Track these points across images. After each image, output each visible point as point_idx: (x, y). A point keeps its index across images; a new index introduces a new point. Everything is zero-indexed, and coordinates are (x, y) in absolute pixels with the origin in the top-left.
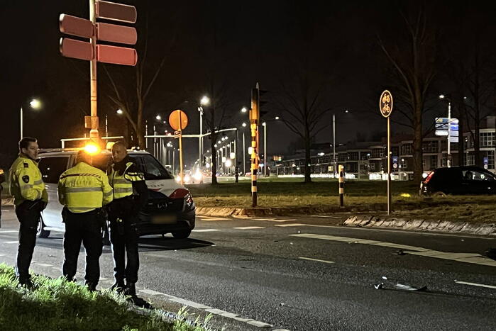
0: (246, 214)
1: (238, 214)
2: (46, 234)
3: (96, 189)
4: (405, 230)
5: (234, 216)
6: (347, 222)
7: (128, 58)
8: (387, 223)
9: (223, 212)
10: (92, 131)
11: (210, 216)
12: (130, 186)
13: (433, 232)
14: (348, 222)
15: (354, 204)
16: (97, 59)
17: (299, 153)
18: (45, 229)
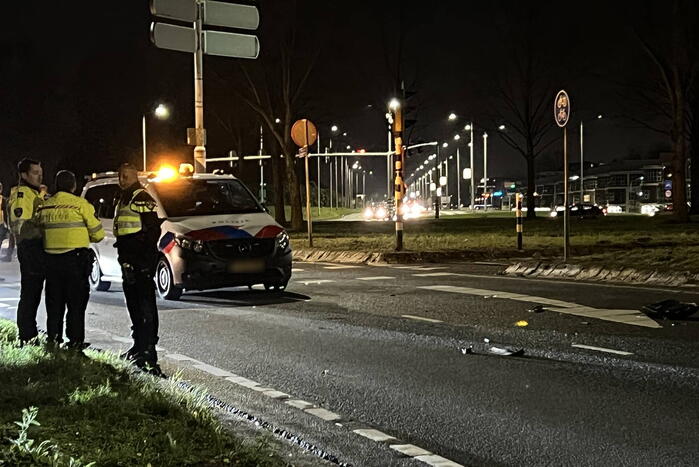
0: (385, 260)
1: (374, 261)
2: (105, 286)
3: (79, 225)
4: (579, 281)
5: (369, 263)
6: (508, 270)
7: (247, 48)
8: (557, 271)
9: (356, 257)
10: (197, 148)
11: (339, 263)
12: (138, 219)
13: (612, 283)
14: (510, 270)
15: (540, 246)
16: (203, 50)
17: (543, 176)
18: (103, 279)
